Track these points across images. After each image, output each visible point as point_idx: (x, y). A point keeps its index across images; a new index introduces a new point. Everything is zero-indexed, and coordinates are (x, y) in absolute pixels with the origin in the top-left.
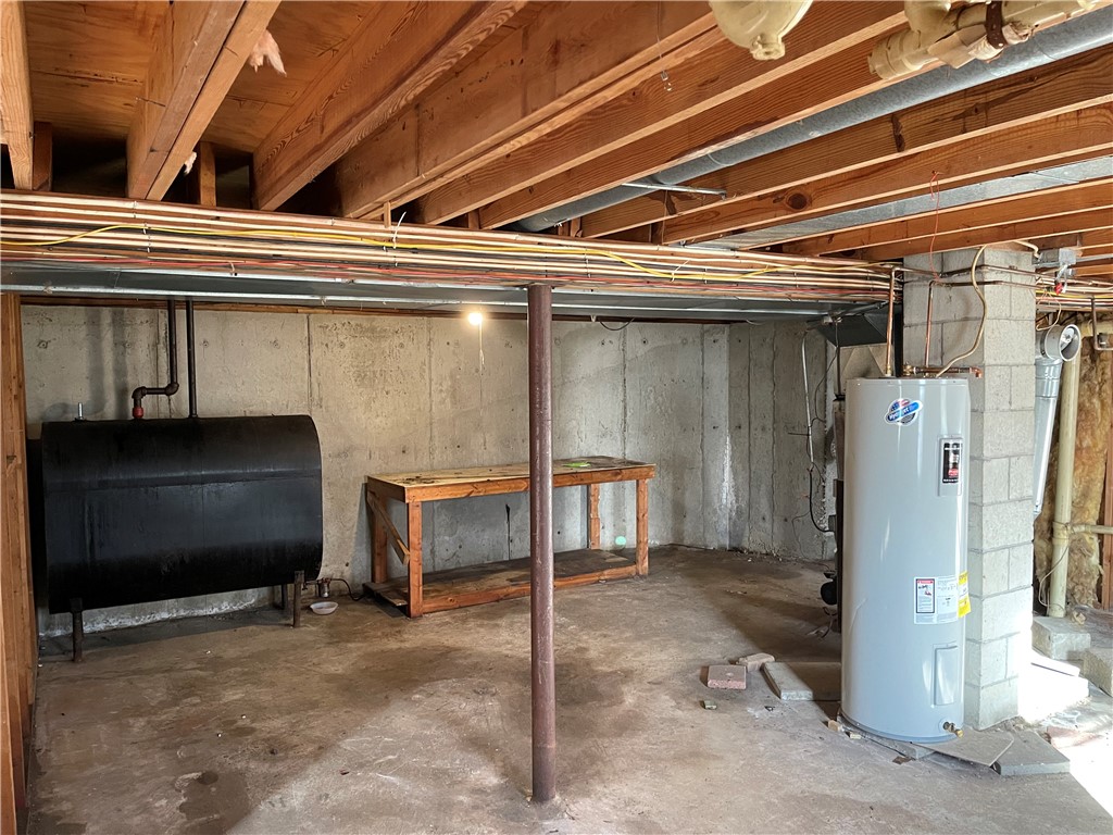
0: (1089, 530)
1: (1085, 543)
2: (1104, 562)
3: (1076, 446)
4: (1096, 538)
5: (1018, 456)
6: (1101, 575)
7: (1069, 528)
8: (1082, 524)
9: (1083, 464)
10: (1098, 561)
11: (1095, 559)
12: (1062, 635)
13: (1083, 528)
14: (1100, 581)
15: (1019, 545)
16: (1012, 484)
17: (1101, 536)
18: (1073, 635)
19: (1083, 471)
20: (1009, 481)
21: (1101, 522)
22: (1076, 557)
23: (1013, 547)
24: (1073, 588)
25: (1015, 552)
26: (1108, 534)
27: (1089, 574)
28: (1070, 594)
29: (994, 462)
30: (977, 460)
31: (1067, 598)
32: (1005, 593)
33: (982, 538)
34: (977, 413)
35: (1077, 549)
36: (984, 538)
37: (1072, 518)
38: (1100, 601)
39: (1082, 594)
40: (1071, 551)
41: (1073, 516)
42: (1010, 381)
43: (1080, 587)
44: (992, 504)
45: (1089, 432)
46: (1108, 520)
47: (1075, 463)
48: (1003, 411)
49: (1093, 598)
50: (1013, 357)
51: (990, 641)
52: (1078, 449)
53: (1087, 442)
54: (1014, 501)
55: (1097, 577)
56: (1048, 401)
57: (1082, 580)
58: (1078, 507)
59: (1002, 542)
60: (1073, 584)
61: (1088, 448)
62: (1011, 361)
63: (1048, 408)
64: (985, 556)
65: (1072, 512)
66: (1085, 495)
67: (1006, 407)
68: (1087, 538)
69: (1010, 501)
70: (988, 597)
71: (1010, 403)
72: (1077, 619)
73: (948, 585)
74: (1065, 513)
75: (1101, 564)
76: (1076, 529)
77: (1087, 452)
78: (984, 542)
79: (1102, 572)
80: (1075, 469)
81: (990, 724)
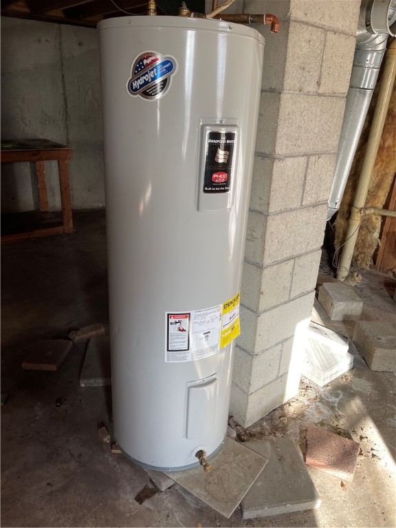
0: (377, 212)
1: (372, 222)
2: (383, 237)
3: (380, 145)
4: (380, 218)
5: (319, 155)
6: (378, 246)
7: (362, 212)
8: (372, 208)
9: (383, 161)
10: (378, 235)
11: (376, 235)
12: (341, 303)
13: (372, 211)
14: (377, 250)
15: (307, 253)
16: (307, 188)
17: (384, 218)
18: (350, 303)
19: (381, 167)
20: (304, 185)
21: (386, 207)
22: (363, 233)
23: (299, 256)
24: (358, 256)
25: (301, 261)
26: (389, 217)
27: (370, 246)
28: (355, 260)
29: (289, 161)
30: (264, 157)
31: (352, 262)
32: (286, 303)
33: (263, 253)
34: (271, 93)
35: (365, 227)
36: (266, 252)
37: (366, 203)
38: (375, 263)
39: (363, 260)
40: (361, 228)
41: (367, 201)
42: (323, 51)
43: (363, 256)
44: (281, 212)
45: (392, 134)
46: (392, 206)
47: (376, 159)
48: (308, 94)
49: (370, 262)
50: (331, 18)
51: (263, 351)
52: (381, 148)
53: (389, 142)
54: (308, 207)
55: (375, 247)
56: (365, 94)
57: (365, 250)
58: (372, 195)
59: (287, 254)
60: (358, 253)
61: (389, 147)
62: (327, 23)
63: (362, 103)
64: (266, 272)
65: (367, 199)
66: (378, 186)
67: (312, 88)
68: (374, 218)
69: (302, 207)
70: (265, 311)
71: (319, 84)
72: (356, 278)
73: (208, 318)
74: (361, 201)
75: (380, 238)
76: (367, 212)
77: (388, 151)
78: (266, 256)
79: (380, 245)
80: (376, 164)
81: (256, 419)
